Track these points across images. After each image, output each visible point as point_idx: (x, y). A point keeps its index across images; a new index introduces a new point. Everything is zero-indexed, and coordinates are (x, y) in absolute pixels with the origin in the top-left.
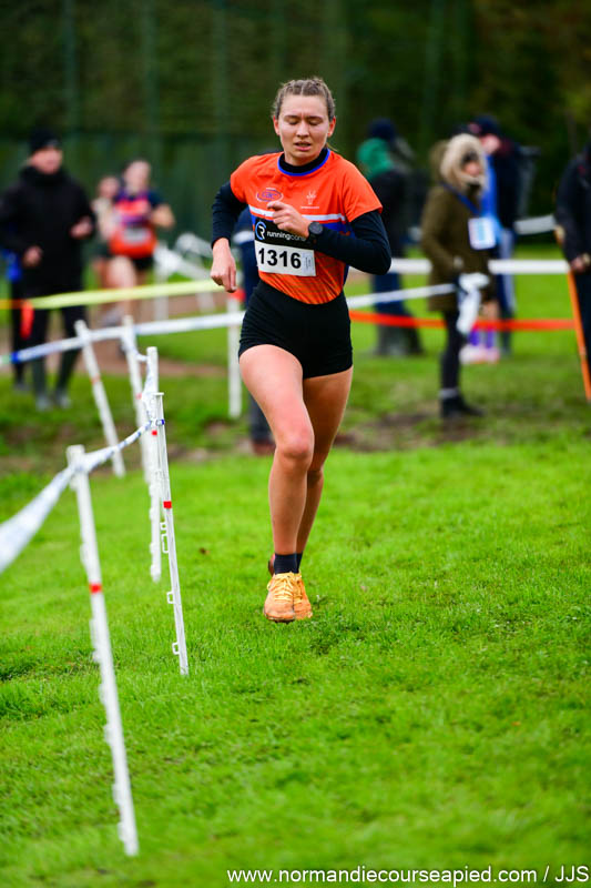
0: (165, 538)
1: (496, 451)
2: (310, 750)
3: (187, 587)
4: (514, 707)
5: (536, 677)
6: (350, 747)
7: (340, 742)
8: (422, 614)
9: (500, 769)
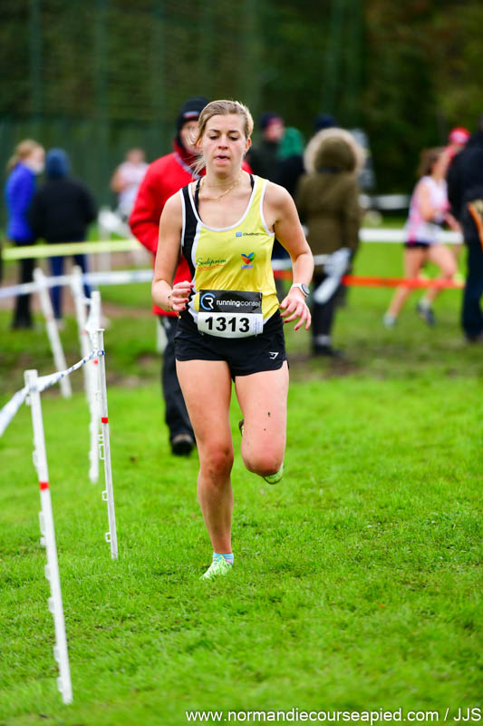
0: (102, 447)
1: (373, 384)
2: (215, 623)
3: (120, 488)
4: (381, 592)
5: (400, 568)
6: (247, 621)
7: (239, 617)
8: (309, 515)
9: (369, 642)
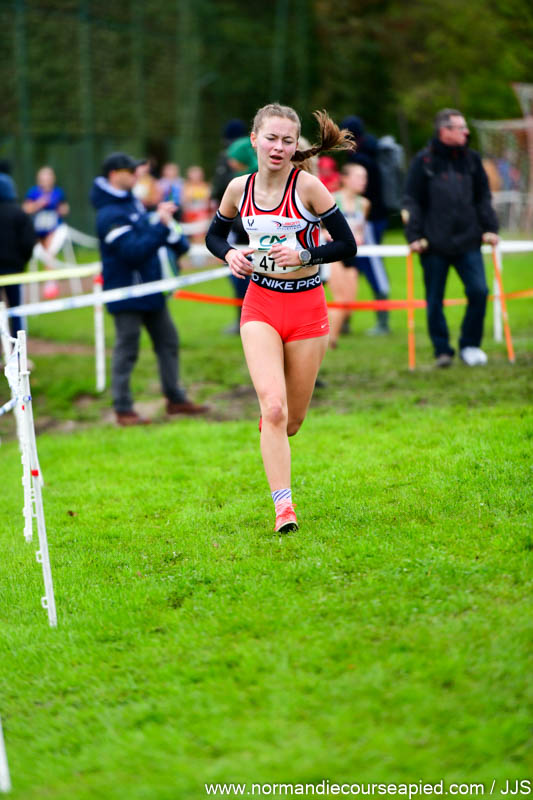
0: (34, 503)
2: (165, 693)
3: (56, 547)
4: (350, 651)
5: (371, 623)
6: (202, 690)
7: (192, 686)
8: (268, 568)
9: (337, 708)
